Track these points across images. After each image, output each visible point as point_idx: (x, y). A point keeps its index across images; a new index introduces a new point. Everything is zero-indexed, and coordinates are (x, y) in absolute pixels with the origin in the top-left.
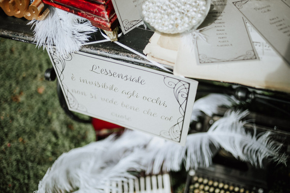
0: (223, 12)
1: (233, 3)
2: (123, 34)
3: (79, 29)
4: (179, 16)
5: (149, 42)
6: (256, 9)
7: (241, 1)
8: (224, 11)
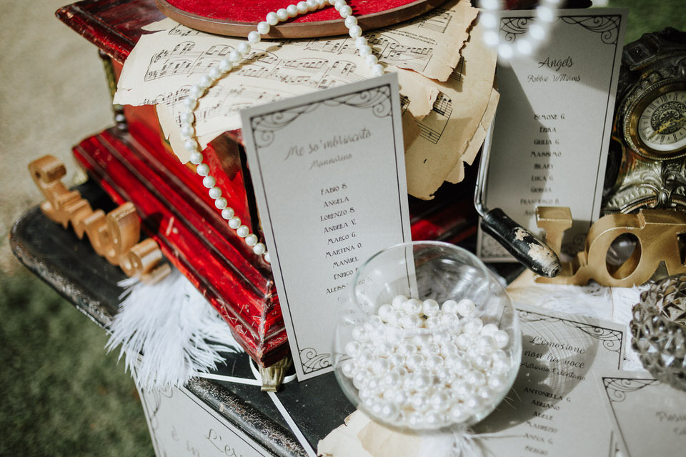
0: (564, 399)
1: (604, 379)
2: (296, 378)
3: (210, 334)
4: (422, 387)
5: (344, 423)
6: (662, 415)
7: (629, 379)
8: (570, 395)
